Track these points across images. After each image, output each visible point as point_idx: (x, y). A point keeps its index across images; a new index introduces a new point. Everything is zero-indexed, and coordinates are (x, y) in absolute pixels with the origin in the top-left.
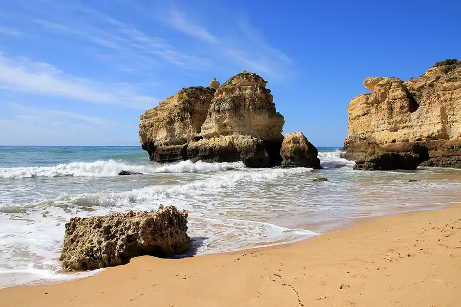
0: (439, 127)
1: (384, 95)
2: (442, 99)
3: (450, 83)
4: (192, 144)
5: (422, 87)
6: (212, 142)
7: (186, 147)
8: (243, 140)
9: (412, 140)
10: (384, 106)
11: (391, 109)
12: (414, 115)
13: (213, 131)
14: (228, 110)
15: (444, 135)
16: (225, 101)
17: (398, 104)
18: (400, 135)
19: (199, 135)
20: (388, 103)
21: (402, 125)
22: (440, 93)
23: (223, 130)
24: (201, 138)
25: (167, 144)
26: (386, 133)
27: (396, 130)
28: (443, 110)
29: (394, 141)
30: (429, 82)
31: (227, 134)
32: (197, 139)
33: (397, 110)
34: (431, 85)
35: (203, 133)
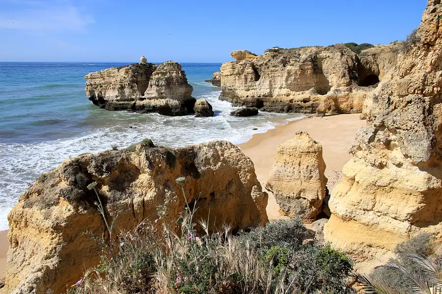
0: (268, 91)
1: (243, 71)
2: (270, 76)
3: (274, 68)
4: (139, 103)
5: (262, 65)
6: (153, 103)
7: (135, 104)
8: (174, 102)
9: (256, 97)
10: (243, 77)
11: (246, 79)
12: (257, 83)
13: (153, 96)
14: (164, 85)
15: (271, 95)
16: (162, 80)
17: (249, 77)
18: (250, 93)
19: (144, 97)
20: (245, 76)
21: (252, 88)
22: (270, 73)
23: (161, 96)
24: (145, 99)
25: (117, 100)
26: (244, 92)
27: (248, 90)
28: (270, 81)
29: (247, 96)
30: (265, 62)
31: (162, 98)
32: (142, 99)
33: (249, 80)
34: (266, 64)
35: (146, 96)
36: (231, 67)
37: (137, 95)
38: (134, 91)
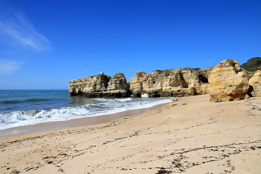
0: (160, 88)
1: (147, 79)
2: (161, 81)
3: (162, 77)
4: (104, 92)
5: (154, 77)
6: (112, 92)
7: (102, 93)
8: (123, 91)
9: (154, 90)
10: (147, 82)
11: (149, 83)
12: (155, 84)
13: (112, 88)
14: (119, 83)
15: (161, 89)
16: (117, 81)
17: (151, 81)
18: (151, 89)
19: (107, 89)
20: (149, 81)
21: (152, 87)
22: (161, 80)
23: (116, 88)
24: (108, 90)
25: (91, 92)
26: (148, 89)
27: (150, 88)
28: (161, 83)
29: (150, 91)
30: (155, 76)
31: (117, 89)
32: (106, 91)
33: (150, 83)
34: (156, 77)
35: (108, 89)
36: (137, 79)
37: (104, 88)
38: (102, 87)
